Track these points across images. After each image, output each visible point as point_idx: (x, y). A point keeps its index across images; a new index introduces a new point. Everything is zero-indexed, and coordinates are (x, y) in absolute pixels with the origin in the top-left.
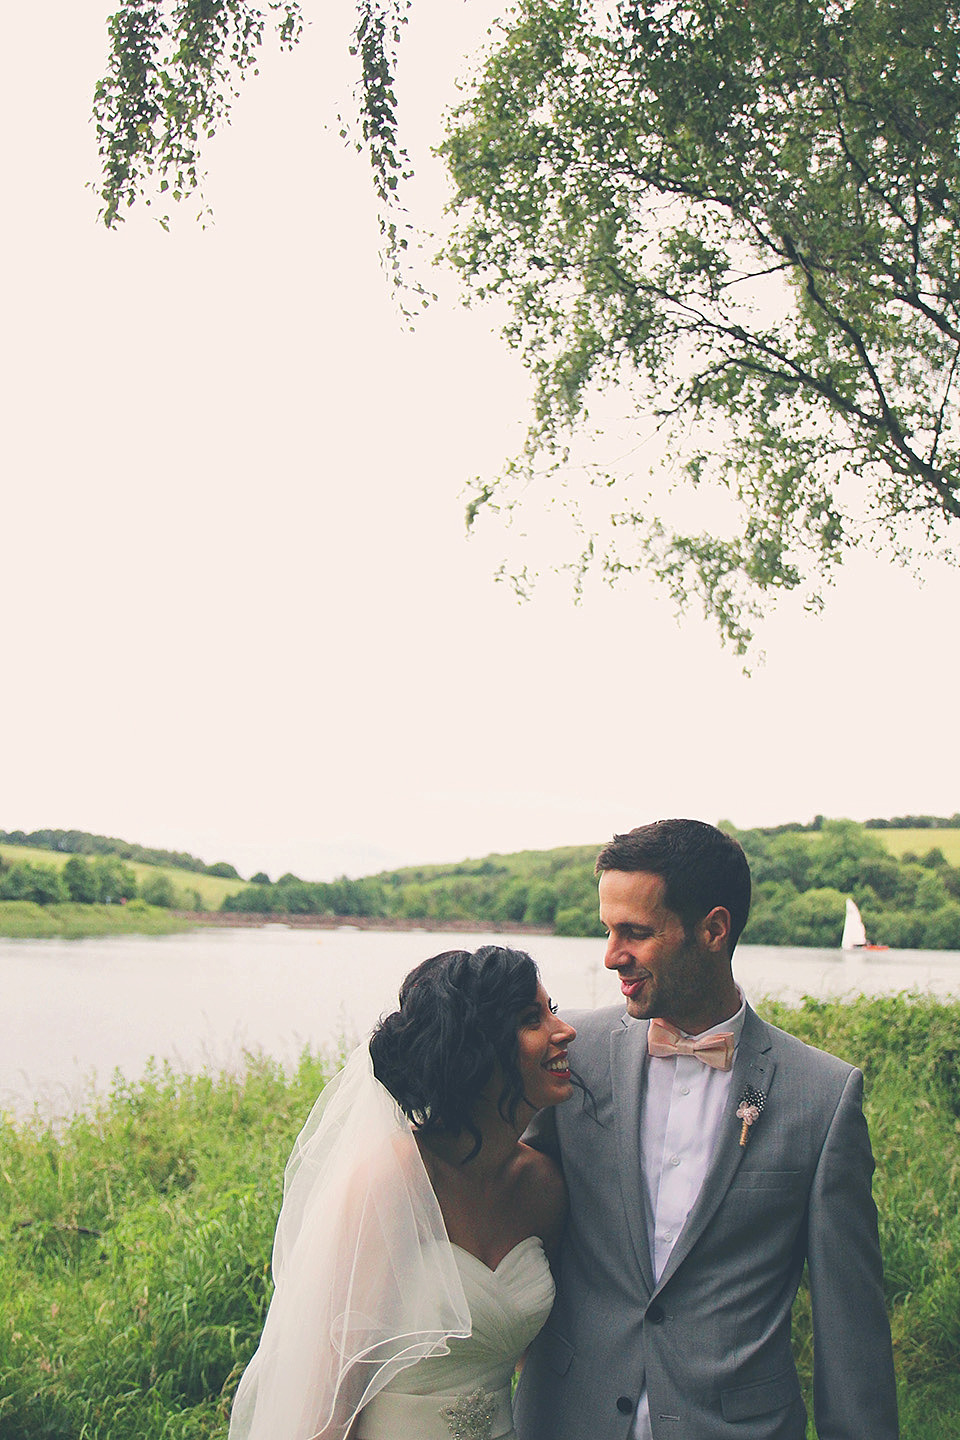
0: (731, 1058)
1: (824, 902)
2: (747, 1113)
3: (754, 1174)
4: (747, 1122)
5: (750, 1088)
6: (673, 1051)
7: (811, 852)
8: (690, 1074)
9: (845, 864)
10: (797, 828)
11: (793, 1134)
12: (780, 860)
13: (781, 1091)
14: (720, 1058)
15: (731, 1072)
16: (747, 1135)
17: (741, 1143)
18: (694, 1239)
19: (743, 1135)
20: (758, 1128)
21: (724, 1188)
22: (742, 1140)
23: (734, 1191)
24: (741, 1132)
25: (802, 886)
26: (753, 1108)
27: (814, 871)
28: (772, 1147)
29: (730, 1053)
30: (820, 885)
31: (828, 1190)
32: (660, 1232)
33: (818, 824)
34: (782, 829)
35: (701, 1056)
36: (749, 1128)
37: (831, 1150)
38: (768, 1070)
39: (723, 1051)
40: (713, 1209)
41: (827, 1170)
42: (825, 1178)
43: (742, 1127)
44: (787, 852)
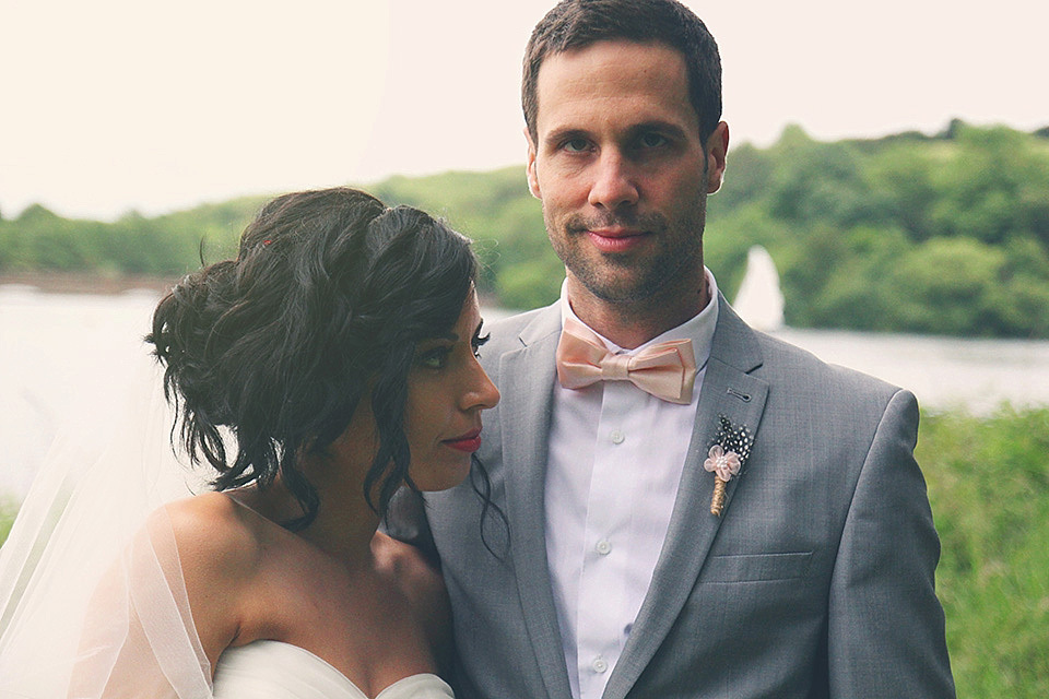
0: (692, 385)
1: (958, 265)
2: (723, 463)
3: (736, 560)
4: (723, 476)
5: (726, 425)
6: (598, 374)
7: (938, 178)
8: (625, 412)
9: (996, 202)
10: (915, 138)
11: (798, 493)
12: (885, 193)
13: (775, 431)
14: (672, 383)
15: (694, 406)
16: (723, 498)
17: (713, 511)
18: (641, 663)
19: (716, 498)
20: (739, 486)
21: (689, 580)
22: (715, 505)
23: (706, 586)
24: (712, 495)
25: (919, 233)
26: (732, 454)
27: (941, 211)
28: (764, 516)
29: (688, 376)
30: (949, 231)
31: (859, 580)
32: (585, 659)
33: (953, 132)
34: (891, 140)
35: (639, 381)
36: (727, 485)
37: (862, 515)
38: (757, 399)
39: (676, 371)
40: (672, 613)
41: (855, 548)
42: (853, 562)
43: (715, 485)
44: (896, 179)
